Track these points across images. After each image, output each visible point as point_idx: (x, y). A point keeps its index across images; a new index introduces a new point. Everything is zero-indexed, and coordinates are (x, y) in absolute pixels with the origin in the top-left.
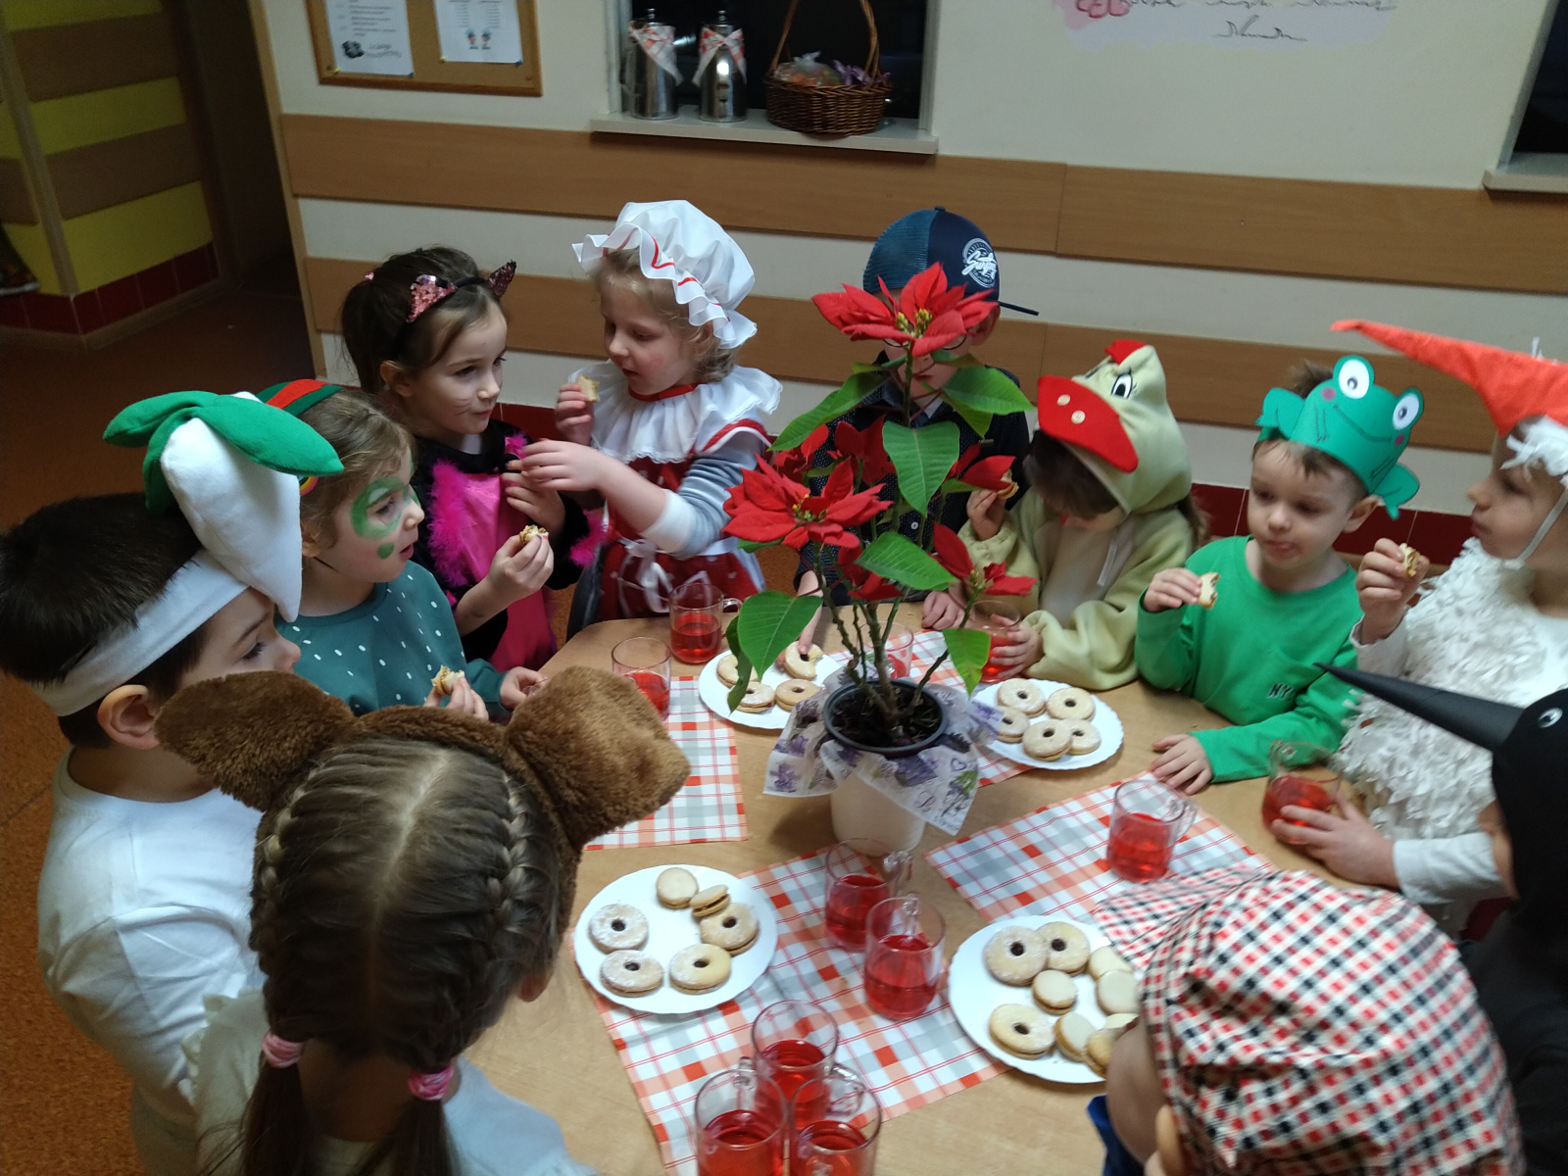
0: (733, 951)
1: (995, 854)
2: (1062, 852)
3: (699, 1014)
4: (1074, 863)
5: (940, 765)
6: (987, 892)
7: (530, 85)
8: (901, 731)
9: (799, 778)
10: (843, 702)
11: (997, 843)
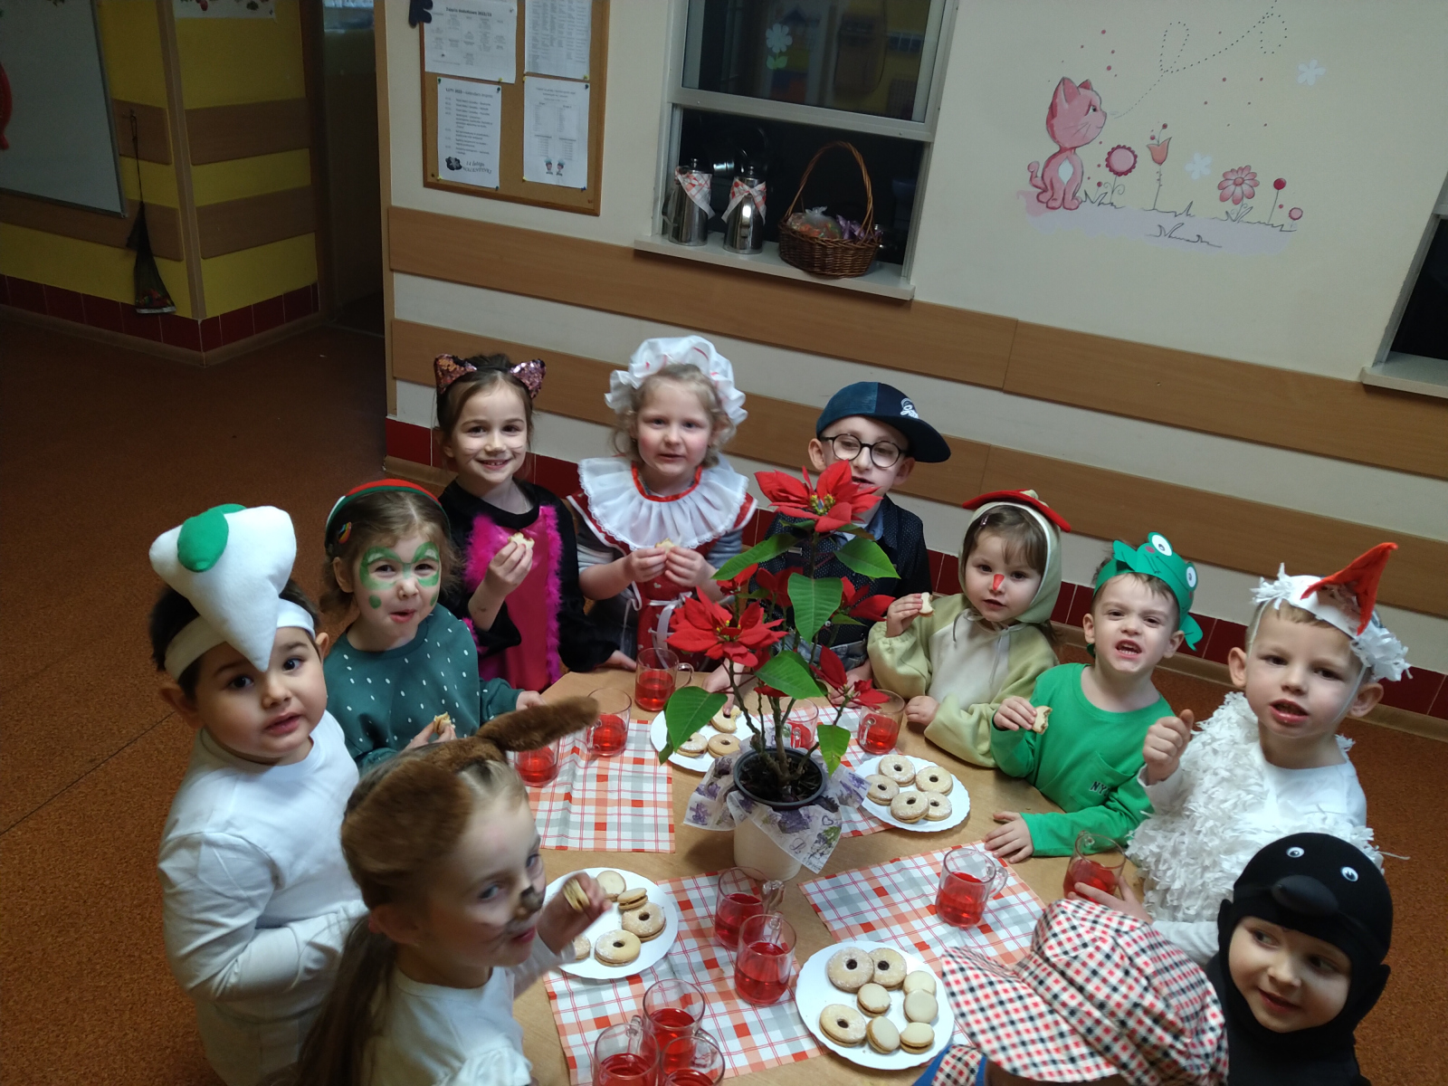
0: (644, 938)
1: (852, 890)
2: (903, 896)
3: (612, 981)
4: (911, 905)
5: (814, 819)
6: (840, 919)
7: (590, 206)
8: (790, 790)
9: (710, 815)
10: (751, 761)
11: (856, 883)
